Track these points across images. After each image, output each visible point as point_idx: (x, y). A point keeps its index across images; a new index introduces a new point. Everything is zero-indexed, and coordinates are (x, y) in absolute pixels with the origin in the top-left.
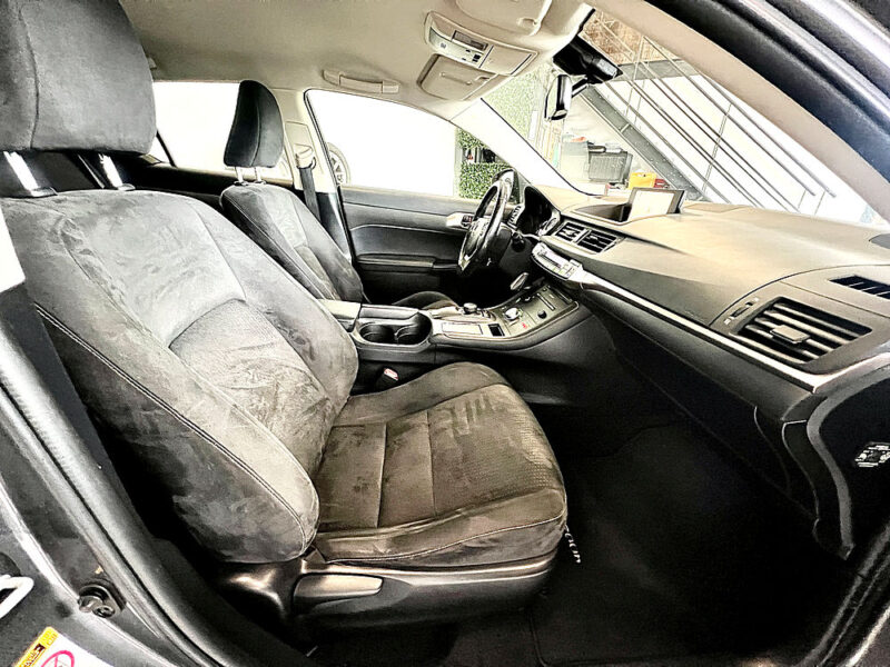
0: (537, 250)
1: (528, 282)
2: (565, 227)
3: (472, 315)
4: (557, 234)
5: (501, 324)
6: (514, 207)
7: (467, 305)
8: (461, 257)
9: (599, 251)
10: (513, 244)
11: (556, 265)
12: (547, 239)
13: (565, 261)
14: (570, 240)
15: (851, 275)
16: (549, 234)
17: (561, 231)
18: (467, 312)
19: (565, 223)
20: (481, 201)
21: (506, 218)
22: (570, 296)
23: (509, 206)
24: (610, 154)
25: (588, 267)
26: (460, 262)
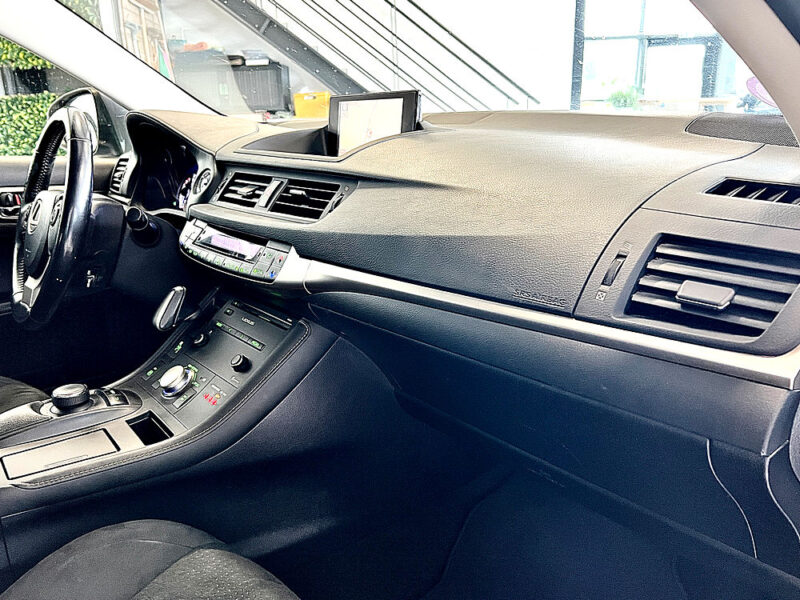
0: (188, 235)
1: (189, 303)
2: (232, 183)
3: (81, 411)
4: (222, 198)
5: (158, 411)
6: (114, 161)
7: (60, 392)
8: (16, 286)
9: (316, 215)
10: (134, 234)
11: (241, 257)
12: (204, 210)
13: (256, 247)
14: (252, 205)
15: (722, 180)
16: (205, 199)
17: (227, 190)
18: (65, 407)
19: (230, 175)
20: (31, 160)
21: (103, 184)
22: (284, 314)
23: (100, 160)
24: (254, 67)
25: (309, 249)
26: (17, 298)
